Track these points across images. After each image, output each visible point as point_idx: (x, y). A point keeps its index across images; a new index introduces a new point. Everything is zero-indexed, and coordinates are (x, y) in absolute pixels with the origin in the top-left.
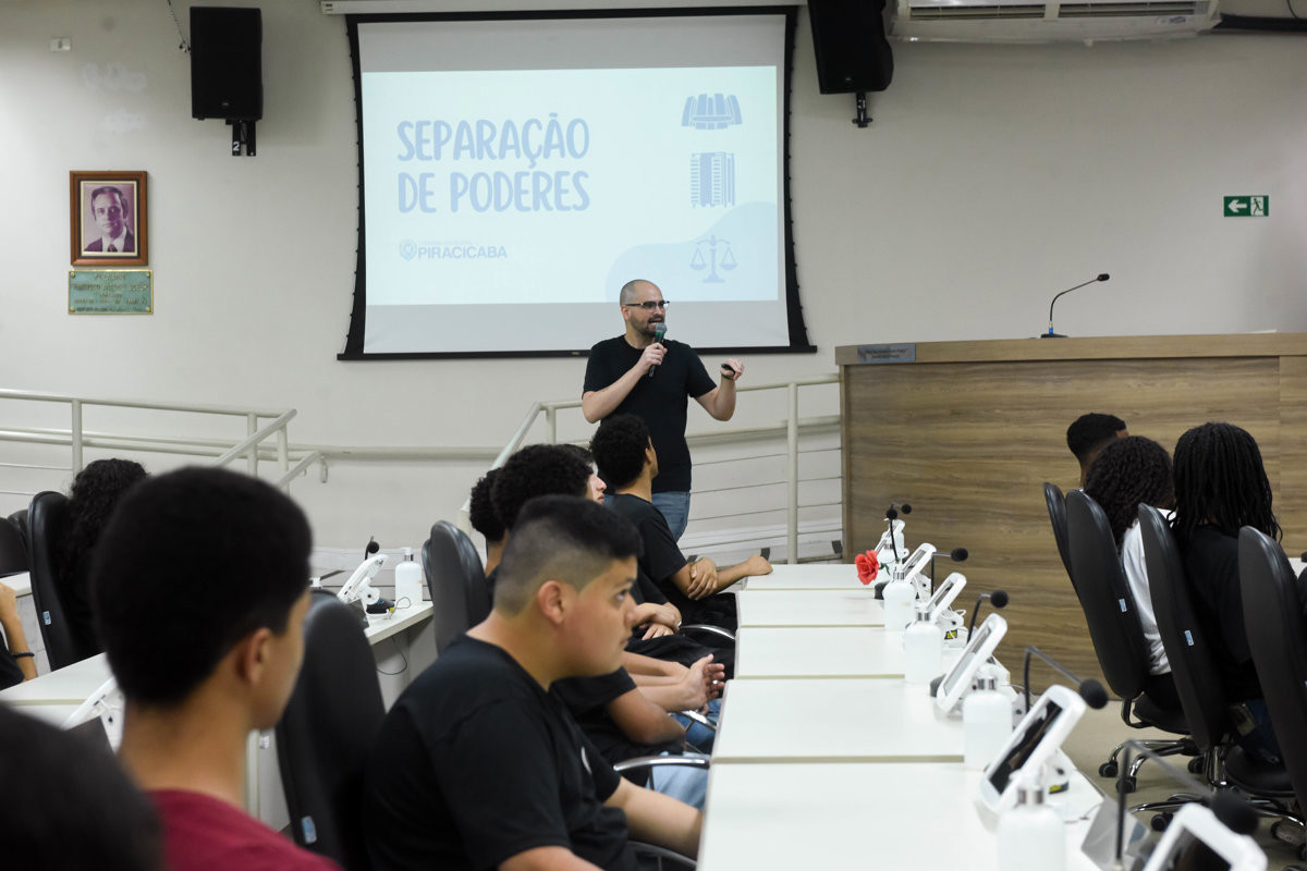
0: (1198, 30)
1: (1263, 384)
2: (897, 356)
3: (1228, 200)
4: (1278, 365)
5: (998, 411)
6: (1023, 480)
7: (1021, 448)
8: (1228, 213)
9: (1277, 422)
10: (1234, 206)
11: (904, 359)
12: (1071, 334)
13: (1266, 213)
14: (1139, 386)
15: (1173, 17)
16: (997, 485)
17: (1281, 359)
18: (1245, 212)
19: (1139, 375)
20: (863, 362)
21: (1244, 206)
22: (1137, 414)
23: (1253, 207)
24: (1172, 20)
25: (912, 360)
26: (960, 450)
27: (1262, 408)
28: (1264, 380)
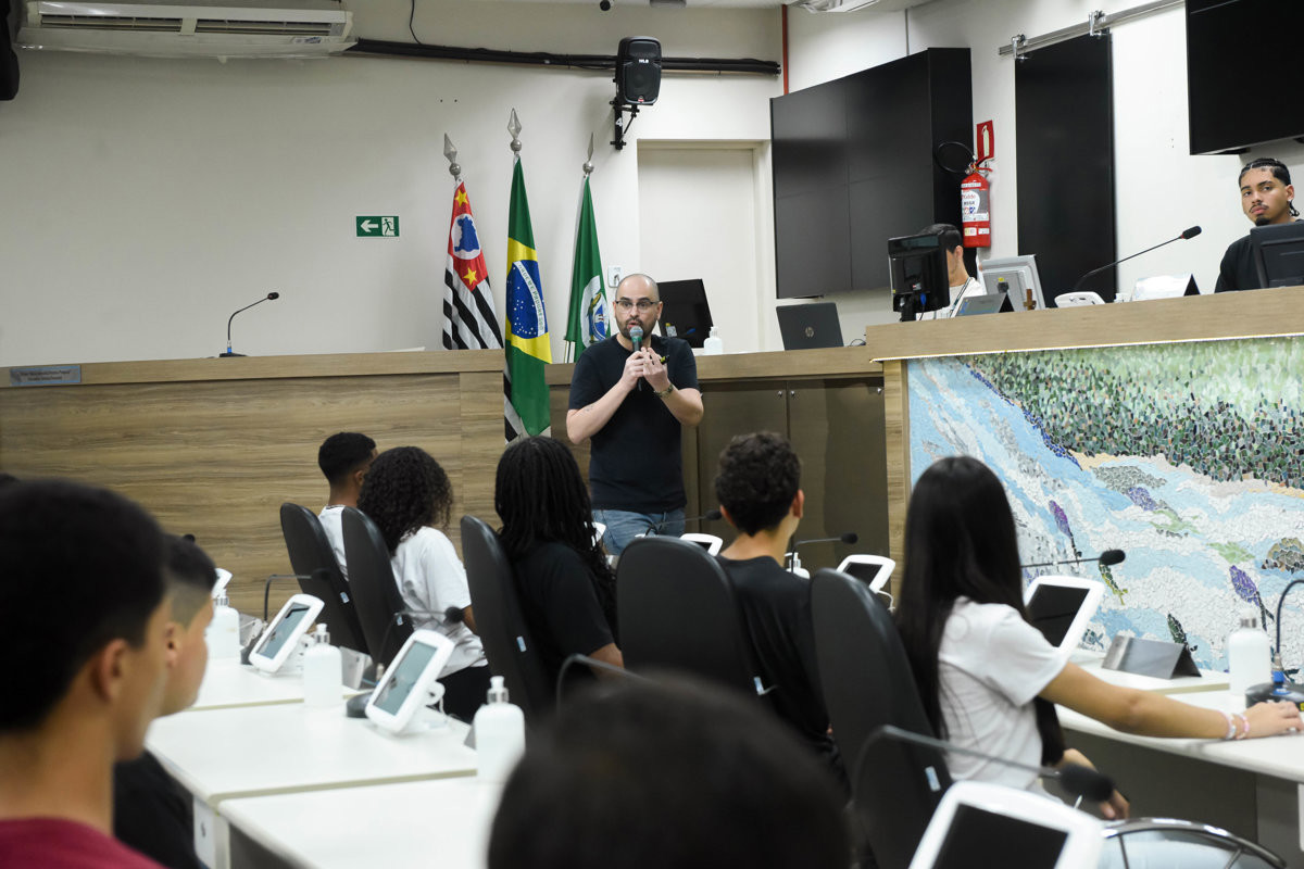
0: (330, 51)
1: (444, 400)
2: (60, 378)
3: (360, 220)
4: (458, 381)
5: (176, 433)
6: (204, 502)
7: (202, 470)
8: (361, 232)
9: (458, 437)
10: (366, 226)
11: (67, 380)
12: (251, 352)
13: (397, 234)
14: (324, 404)
15: (308, 37)
16: (178, 508)
17: (461, 376)
18: (377, 233)
19: (324, 393)
20: (17, 384)
21: (376, 226)
22: (323, 432)
23: (384, 227)
24: (307, 40)
25: (77, 382)
26: (137, 473)
27: (444, 423)
28: (444, 396)
